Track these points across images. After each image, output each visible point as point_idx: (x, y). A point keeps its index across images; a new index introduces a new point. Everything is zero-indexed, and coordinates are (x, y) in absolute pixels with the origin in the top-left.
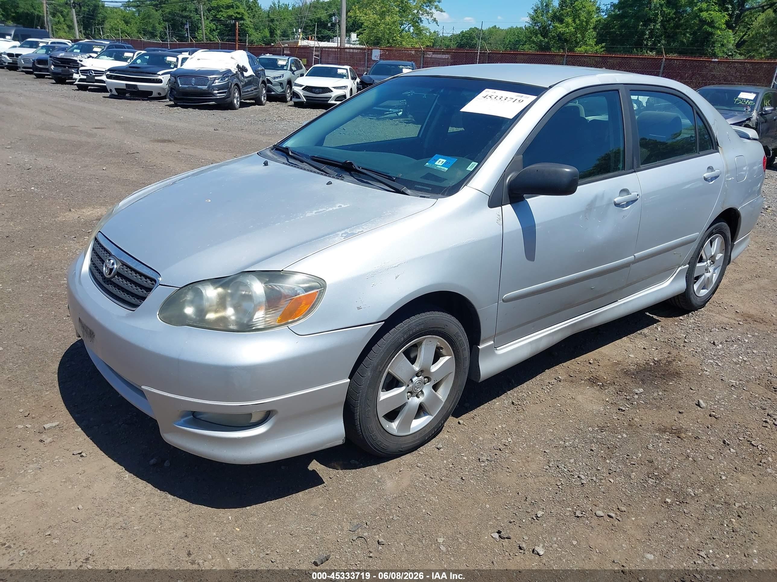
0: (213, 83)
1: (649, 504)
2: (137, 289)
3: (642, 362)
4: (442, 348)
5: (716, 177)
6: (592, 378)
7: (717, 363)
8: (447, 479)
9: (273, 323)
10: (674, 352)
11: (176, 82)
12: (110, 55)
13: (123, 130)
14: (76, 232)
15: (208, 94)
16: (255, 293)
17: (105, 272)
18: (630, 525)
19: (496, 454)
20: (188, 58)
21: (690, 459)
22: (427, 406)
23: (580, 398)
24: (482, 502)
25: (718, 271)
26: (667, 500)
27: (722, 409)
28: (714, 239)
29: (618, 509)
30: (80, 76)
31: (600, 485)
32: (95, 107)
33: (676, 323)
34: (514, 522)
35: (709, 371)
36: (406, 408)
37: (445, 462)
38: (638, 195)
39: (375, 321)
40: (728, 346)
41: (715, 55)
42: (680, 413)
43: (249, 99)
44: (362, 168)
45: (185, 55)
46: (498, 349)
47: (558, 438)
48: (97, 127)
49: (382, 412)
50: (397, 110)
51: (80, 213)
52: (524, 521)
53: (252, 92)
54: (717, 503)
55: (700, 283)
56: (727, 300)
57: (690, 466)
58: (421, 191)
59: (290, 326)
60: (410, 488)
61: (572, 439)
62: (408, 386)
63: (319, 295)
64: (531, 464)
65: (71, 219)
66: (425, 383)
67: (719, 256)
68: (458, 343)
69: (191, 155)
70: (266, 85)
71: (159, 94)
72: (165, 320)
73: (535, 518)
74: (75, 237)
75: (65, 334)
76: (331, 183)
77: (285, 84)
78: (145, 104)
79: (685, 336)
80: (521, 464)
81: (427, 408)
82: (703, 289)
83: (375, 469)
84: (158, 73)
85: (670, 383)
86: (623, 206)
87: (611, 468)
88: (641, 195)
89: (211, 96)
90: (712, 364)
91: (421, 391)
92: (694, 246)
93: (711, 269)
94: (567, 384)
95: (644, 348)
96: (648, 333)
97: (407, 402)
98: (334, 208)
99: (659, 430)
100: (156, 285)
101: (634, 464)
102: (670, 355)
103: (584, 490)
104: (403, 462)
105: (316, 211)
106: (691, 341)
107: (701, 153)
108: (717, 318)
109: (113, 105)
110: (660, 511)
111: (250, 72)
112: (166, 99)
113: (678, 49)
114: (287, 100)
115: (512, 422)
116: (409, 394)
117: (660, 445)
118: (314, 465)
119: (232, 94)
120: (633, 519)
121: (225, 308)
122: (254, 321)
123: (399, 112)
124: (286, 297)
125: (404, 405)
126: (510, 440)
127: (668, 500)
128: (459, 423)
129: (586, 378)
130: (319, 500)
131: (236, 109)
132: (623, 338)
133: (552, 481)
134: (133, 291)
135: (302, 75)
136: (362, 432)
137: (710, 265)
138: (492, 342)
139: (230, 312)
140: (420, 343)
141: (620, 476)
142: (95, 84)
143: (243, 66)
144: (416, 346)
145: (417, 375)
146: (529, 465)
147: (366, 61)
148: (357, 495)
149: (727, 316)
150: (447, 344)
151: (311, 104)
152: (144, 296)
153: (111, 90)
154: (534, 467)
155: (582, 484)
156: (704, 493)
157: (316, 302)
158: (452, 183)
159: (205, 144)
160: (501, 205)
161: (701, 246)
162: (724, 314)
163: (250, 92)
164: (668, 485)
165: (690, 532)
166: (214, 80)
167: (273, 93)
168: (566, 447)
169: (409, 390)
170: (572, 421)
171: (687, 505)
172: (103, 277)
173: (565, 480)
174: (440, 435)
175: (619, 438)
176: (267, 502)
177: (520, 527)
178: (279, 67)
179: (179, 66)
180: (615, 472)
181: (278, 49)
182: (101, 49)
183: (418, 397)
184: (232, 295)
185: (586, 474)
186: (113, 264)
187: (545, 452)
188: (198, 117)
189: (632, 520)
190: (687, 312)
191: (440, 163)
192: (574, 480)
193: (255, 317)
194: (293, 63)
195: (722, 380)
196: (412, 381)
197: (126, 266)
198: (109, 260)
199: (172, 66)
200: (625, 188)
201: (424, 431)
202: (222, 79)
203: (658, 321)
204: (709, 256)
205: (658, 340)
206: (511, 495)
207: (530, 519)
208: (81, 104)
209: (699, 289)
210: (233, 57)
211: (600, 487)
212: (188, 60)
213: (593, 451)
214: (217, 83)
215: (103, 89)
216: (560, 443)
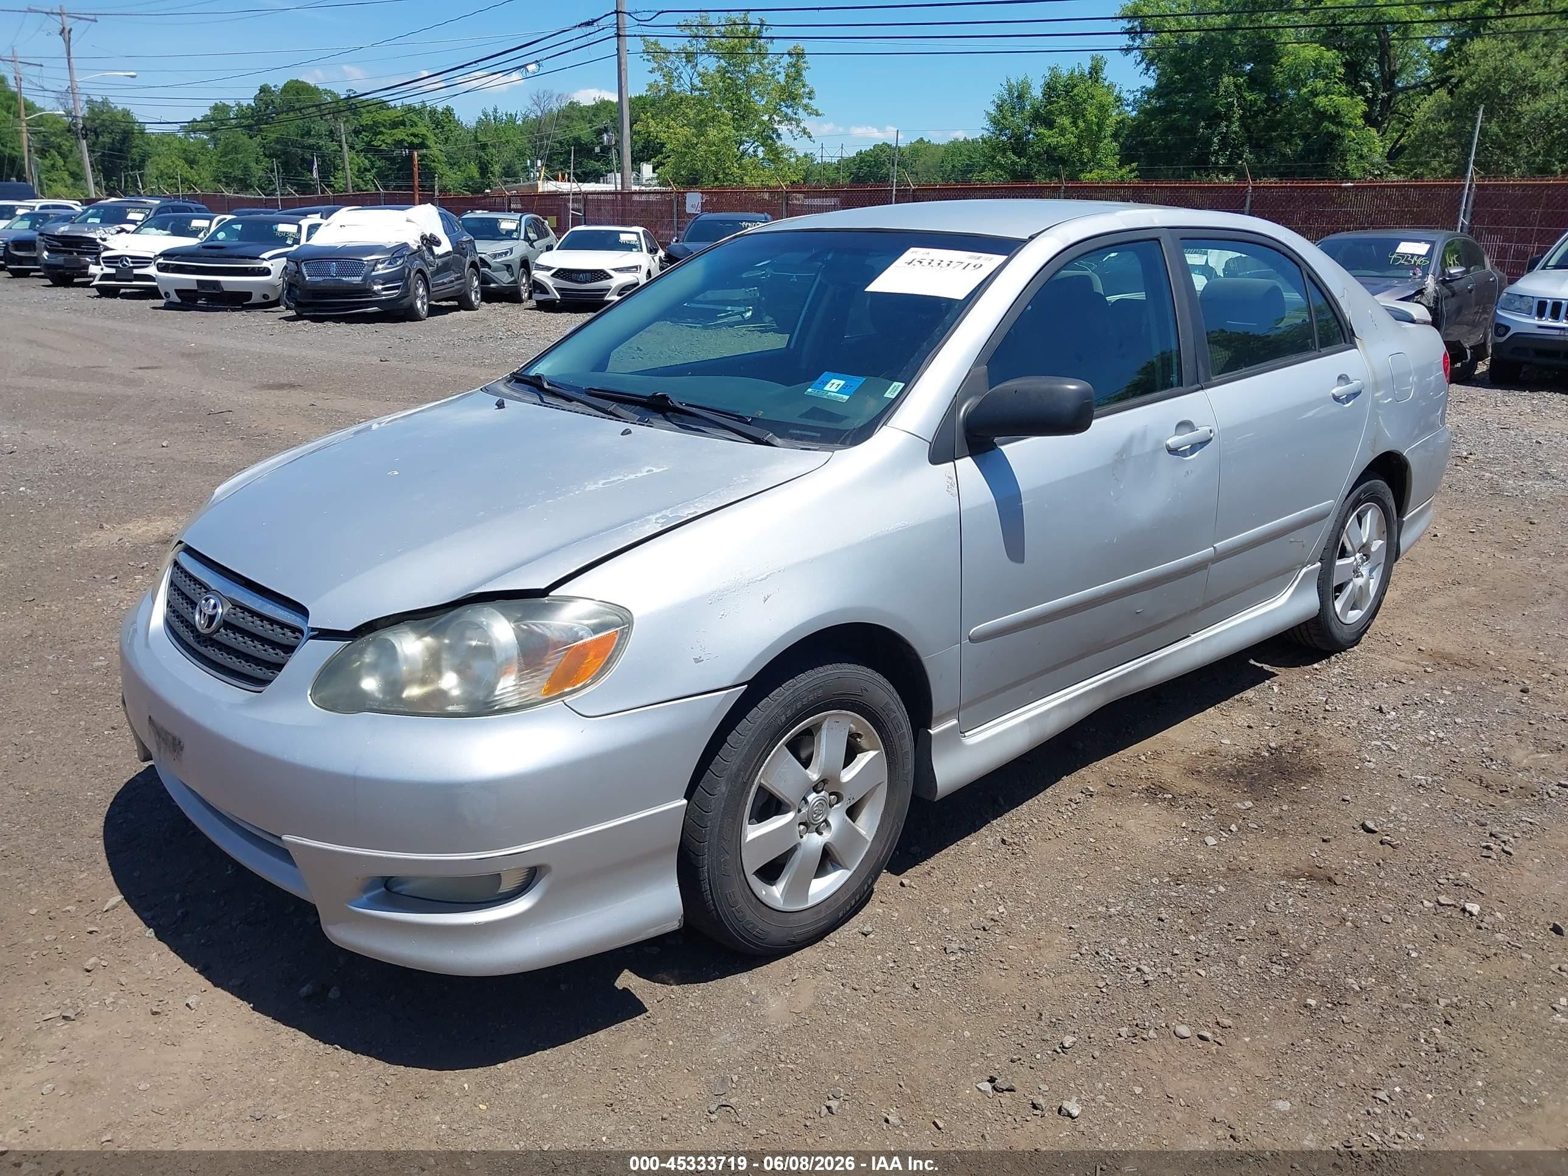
0: (373, 270)
1: (1275, 1011)
2: (265, 650)
3: (1246, 751)
4: (860, 736)
5: (1355, 395)
6: (1153, 787)
7: (1388, 746)
8: (886, 990)
9: (533, 696)
10: (1307, 731)
11: (299, 272)
12: (162, 226)
13: (197, 370)
14: (116, 567)
15: (363, 291)
16: (497, 640)
17: (200, 623)
18: (1241, 1052)
19: (977, 938)
20: (320, 225)
21: (1349, 924)
22: (837, 850)
23: (1131, 824)
24: (957, 1028)
25: (1377, 574)
26: (1310, 1001)
27: (1403, 829)
28: (1364, 512)
29: (1218, 1023)
30: (102, 269)
31: (1180, 983)
32: (137, 328)
33: (1307, 677)
34: (1020, 1059)
35: (1374, 760)
36: (799, 854)
37: (879, 957)
38: (1211, 431)
39: (729, 684)
40: (1408, 713)
41: (1347, 176)
42: (1324, 841)
43: (446, 300)
44: (687, 405)
45: (315, 219)
46: (966, 734)
47: (1094, 902)
48: (142, 366)
49: (752, 863)
50: (742, 309)
51: (123, 532)
52: (1038, 1056)
53: (451, 285)
54: (1405, 1002)
55: (1345, 598)
56: (1401, 629)
57: (1348, 937)
58: (802, 440)
59: (567, 699)
60: (814, 1011)
61: (1121, 902)
62: (799, 811)
63: (619, 639)
64: (1045, 951)
65: (104, 544)
66: (831, 806)
67: (1377, 545)
68: (890, 726)
69: (337, 411)
70: (478, 271)
71: (265, 296)
72: (323, 703)
73: (1059, 1050)
74: (116, 578)
75: (110, 763)
76: (630, 432)
77: (516, 266)
78: (237, 317)
79: (1325, 699)
80: (1026, 954)
81: (838, 853)
82: (1352, 609)
83: (743, 979)
84: (261, 256)
85: (1303, 788)
86: (1184, 454)
87: (1200, 950)
88: (1217, 431)
89: (371, 297)
90: (1378, 748)
91: (826, 821)
92: (1327, 526)
93: (1364, 570)
94: (1106, 801)
95: (1249, 727)
96: (1254, 699)
97: (799, 844)
98: (639, 475)
99: (1286, 875)
100: (304, 639)
101: (1243, 940)
102: (1299, 736)
103: (1151, 993)
104: (799, 963)
105: (604, 481)
106: (1338, 708)
107: (1323, 351)
108: (1382, 663)
109: (174, 323)
110: (1297, 1021)
111: (446, 246)
112: (279, 305)
113: (1277, 168)
114: (521, 298)
115: (1004, 877)
116: (802, 827)
117: (1290, 901)
118: (627, 980)
119: (412, 289)
120: (1247, 1039)
121: (439, 673)
122: (497, 693)
123: (745, 312)
124: (556, 645)
125: (793, 850)
126: (1001, 909)
127: (1312, 1002)
128: (902, 884)
129: (1140, 788)
130: (640, 1043)
131: (421, 320)
132: (1208, 710)
133: (1088, 980)
134: (257, 655)
135: (549, 248)
136: (714, 905)
137: (1362, 563)
138: (955, 722)
139: (450, 682)
140: (818, 726)
141: (1217, 963)
142: (134, 283)
143: (431, 235)
144: (810, 734)
145: (816, 789)
146: (1041, 955)
147: (675, 216)
148: (712, 1029)
149: (1402, 657)
150: (868, 727)
151: (571, 303)
152: (281, 661)
153: (167, 294)
154: (1051, 956)
155: (1146, 982)
156: (1378, 984)
157: (614, 651)
158: (858, 423)
159: (363, 388)
160: (953, 459)
161: (1341, 525)
162: (1397, 656)
163: (448, 286)
164: (1309, 974)
165: (1355, 1057)
166: (375, 265)
167: (492, 285)
168: (1110, 916)
169: (801, 819)
170: (1118, 868)
171: (1348, 1008)
172: (195, 633)
173: (1112, 976)
174: (867, 910)
175: (1210, 895)
176: (538, 1053)
177: (1031, 1068)
178: (503, 235)
179: (303, 241)
180: (1207, 956)
181: (498, 200)
182: (143, 215)
183: (820, 834)
184: (451, 648)
185: (1152, 963)
186: (215, 606)
187: (1070, 928)
188: (346, 338)
189: (1245, 1042)
190: (1327, 655)
191: (834, 386)
192: (1130, 976)
193: (500, 686)
194: (530, 226)
195: (1400, 776)
196: (806, 802)
197: (241, 608)
198: (207, 600)
199: (289, 242)
200: (1185, 418)
201: (835, 901)
202: (392, 262)
203: (1274, 675)
204: (1357, 545)
205: (1275, 709)
206: (1010, 1010)
207: (1049, 1052)
208: (109, 323)
209: (1345, 610)
210: (411, 218)
211: (1181, 986)
212: (321, 228)
213: (1163, 921)
214: (381, 270)
215: (151, 293)
216: (1099, 909)
